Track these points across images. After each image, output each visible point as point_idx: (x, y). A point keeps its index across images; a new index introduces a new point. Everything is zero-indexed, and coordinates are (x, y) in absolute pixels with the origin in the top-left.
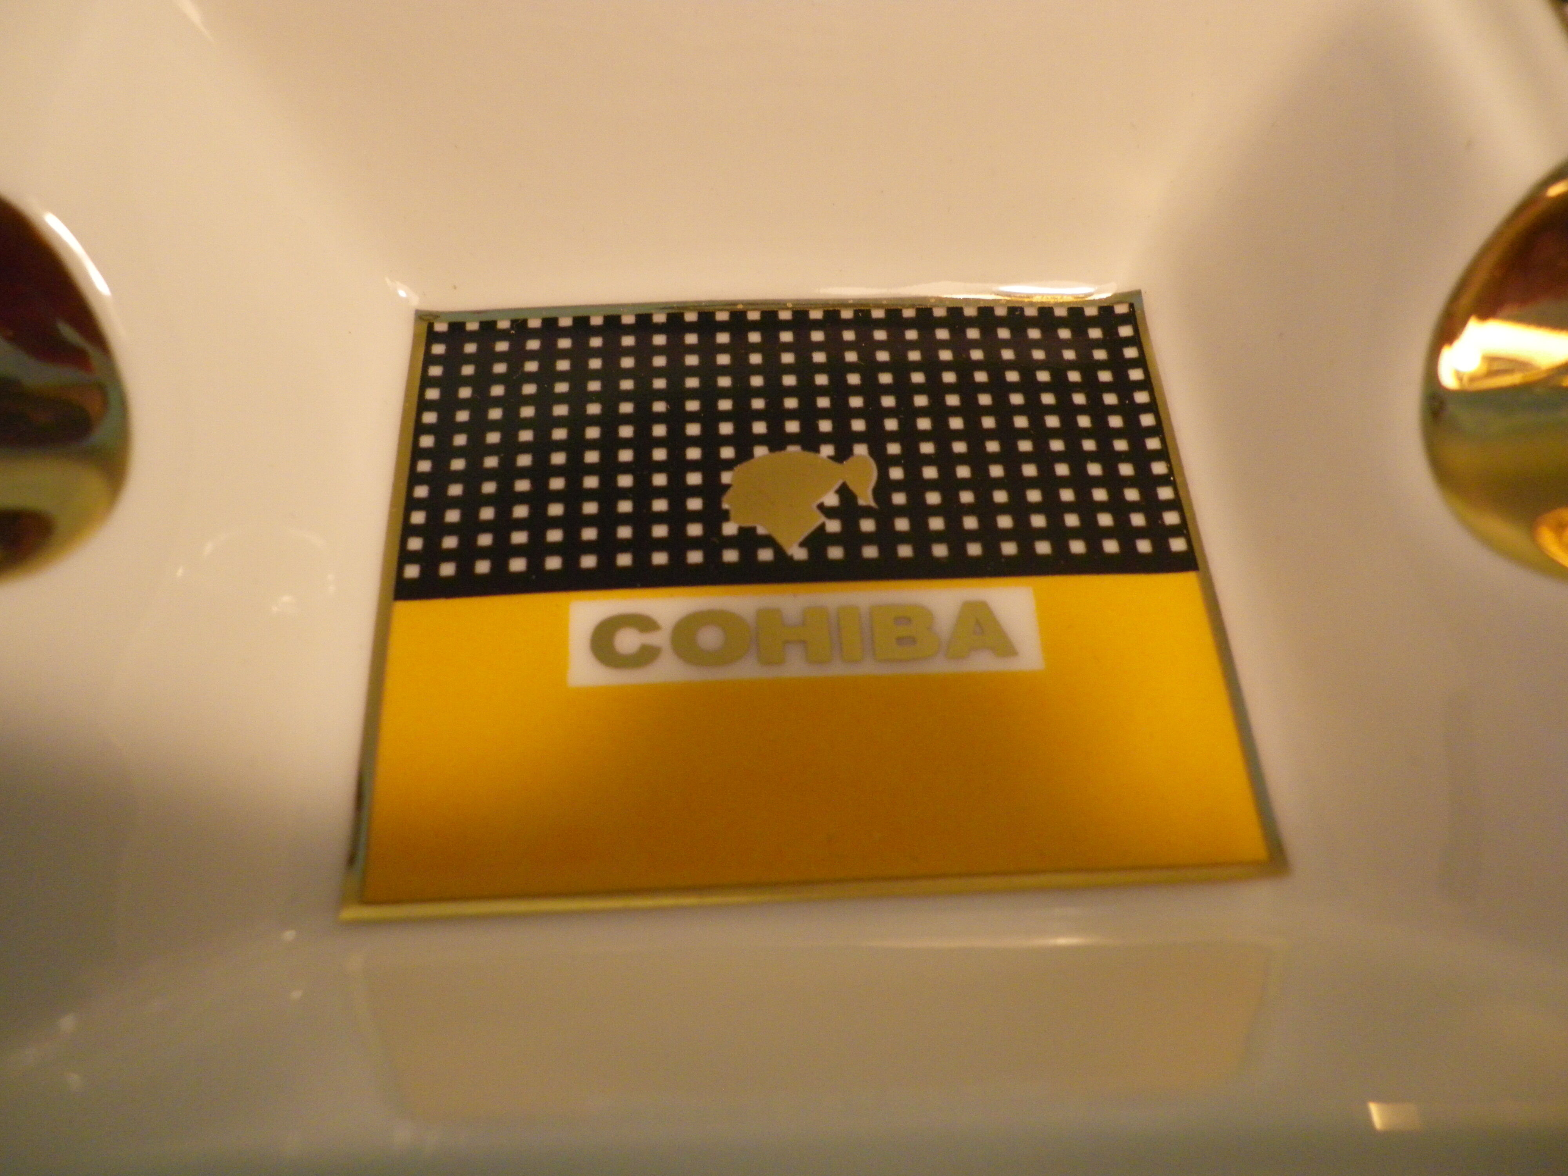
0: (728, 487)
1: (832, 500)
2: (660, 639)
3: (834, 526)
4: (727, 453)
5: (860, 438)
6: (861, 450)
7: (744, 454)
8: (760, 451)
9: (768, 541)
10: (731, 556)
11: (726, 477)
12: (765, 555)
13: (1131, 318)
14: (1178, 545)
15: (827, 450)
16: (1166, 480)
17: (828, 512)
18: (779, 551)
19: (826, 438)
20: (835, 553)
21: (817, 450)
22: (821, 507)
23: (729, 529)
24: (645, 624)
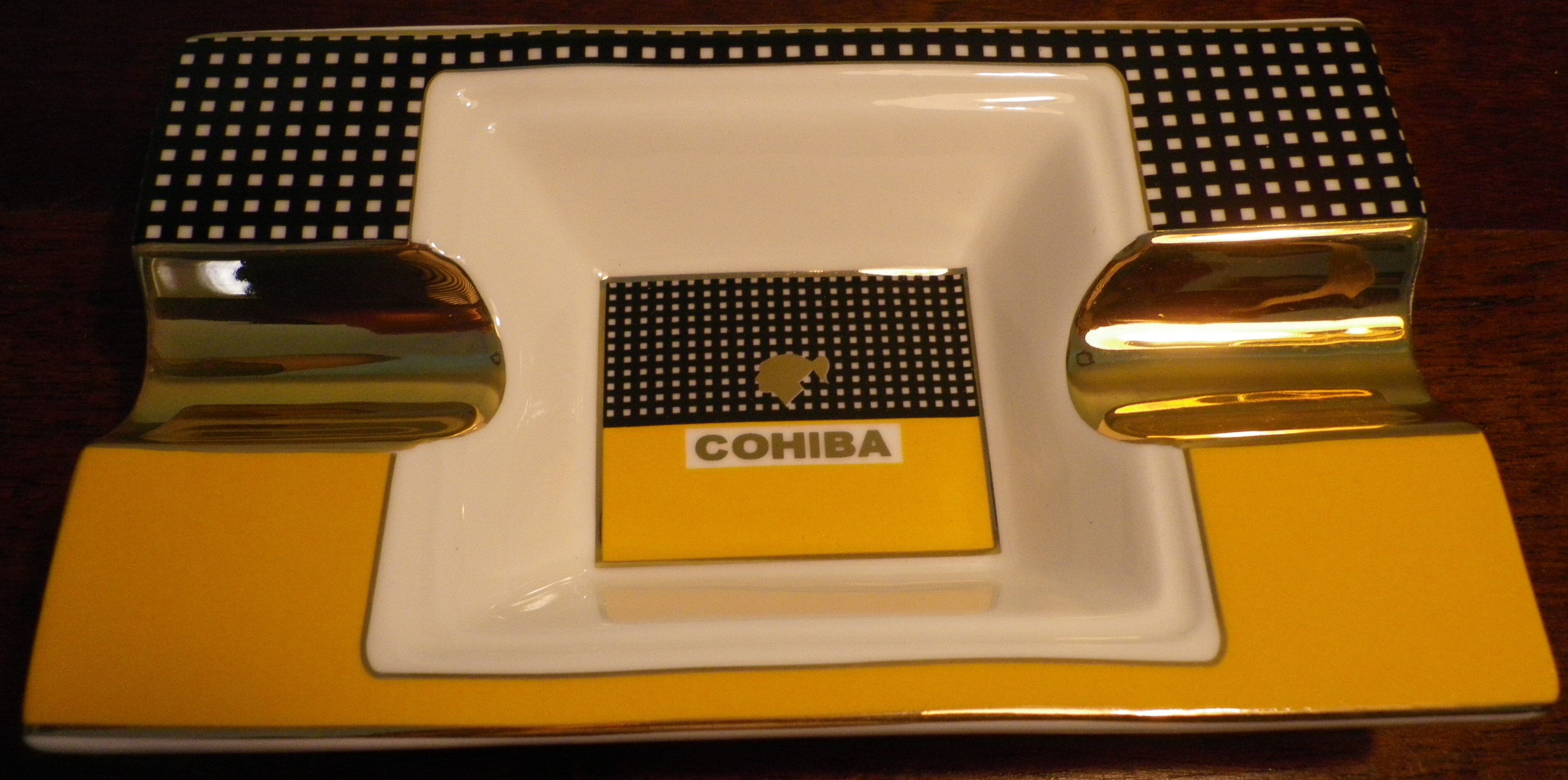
0: (758, 372)
1: (807, 380)
2: (728, 447)
3: (808, 393)
4: (757, 355)
5: (822, 347)
6: (822, 354)
7: (765, 356)
8: (773, 354)
9: (777, 400)
10: (759, 407)
11: (757, 368)
12: (776, 407)
13: (961, 282)
14: (971, 403)
15: (806, 354)
16: (969, 370)
17: (806, 386)
18: (782, 406)
19: (805, 348)
20: (808, 406)
21: (800, 354)
22: (802, 383)
23: (759, 394)
24: (720, 440)
